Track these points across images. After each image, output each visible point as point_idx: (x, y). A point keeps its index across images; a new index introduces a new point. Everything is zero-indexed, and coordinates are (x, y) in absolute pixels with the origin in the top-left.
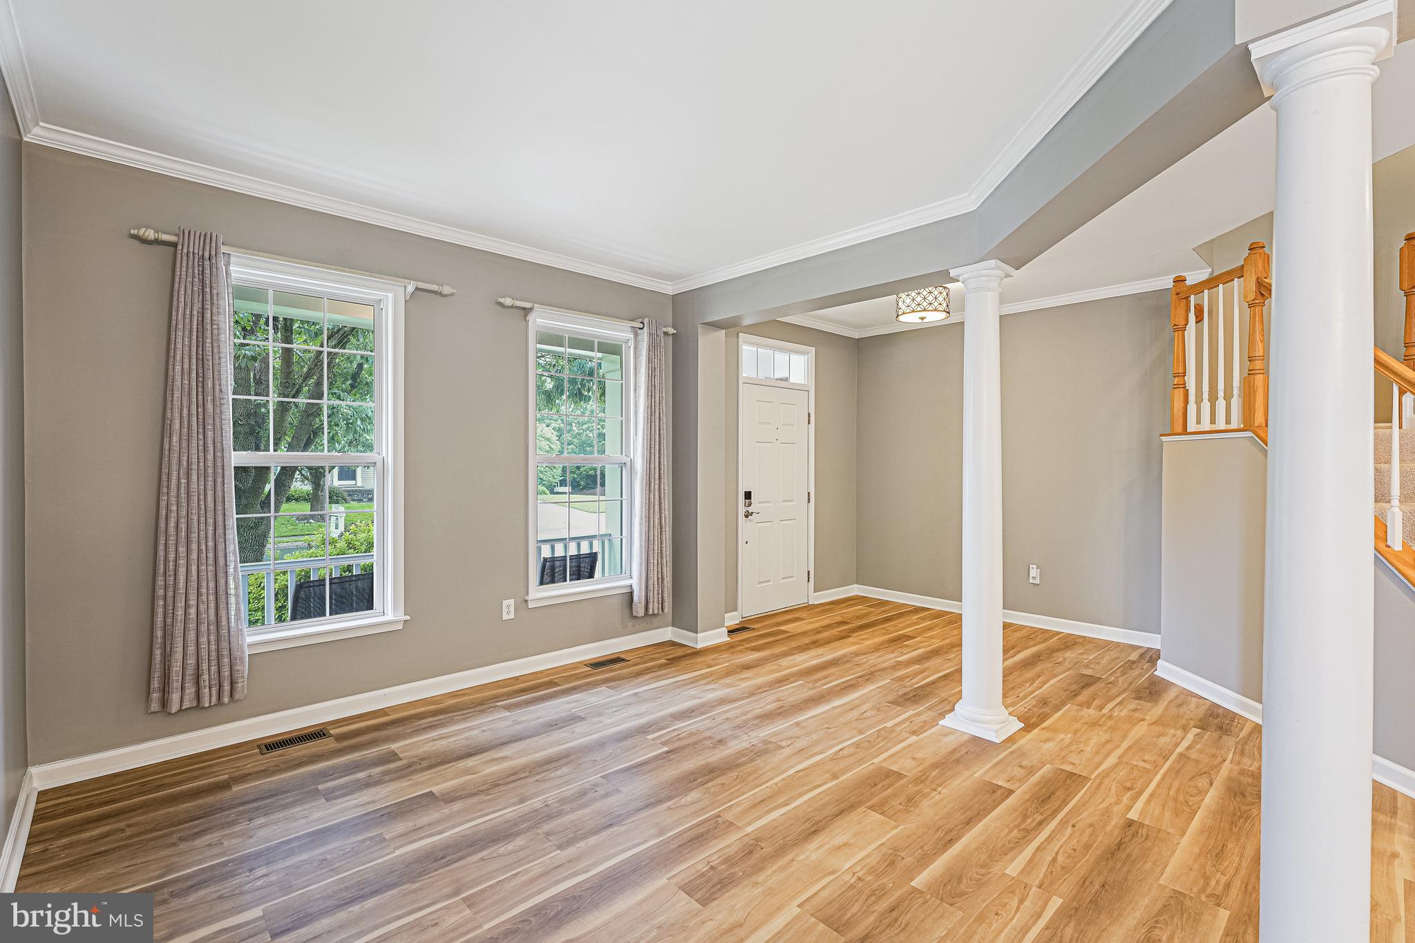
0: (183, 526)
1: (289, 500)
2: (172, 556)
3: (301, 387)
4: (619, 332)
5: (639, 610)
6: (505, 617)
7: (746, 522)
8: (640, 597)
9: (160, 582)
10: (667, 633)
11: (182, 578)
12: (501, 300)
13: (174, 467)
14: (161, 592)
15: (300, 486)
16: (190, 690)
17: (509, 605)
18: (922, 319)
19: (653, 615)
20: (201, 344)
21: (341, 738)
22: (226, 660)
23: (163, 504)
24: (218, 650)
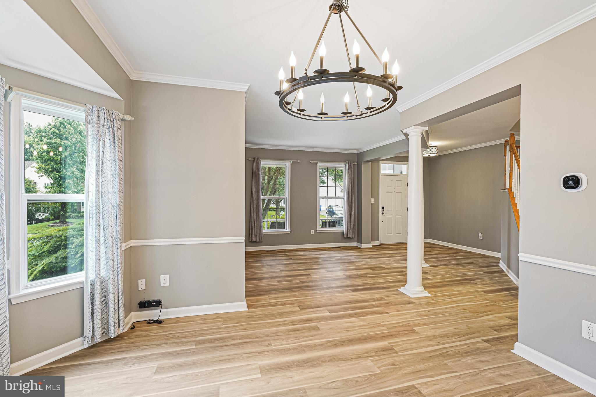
0: (254, 209)
1: (269, 210)
2: (253, 214)
3: (273, 177)
4: (342, 165)
5: (345, 236)
6: (312, 234)
7: (382, 215)
8: (345, 233)
9: (251, 219)
10: (355, 244)
11: (254, 218)
12: (311, 162)
13: (253, 199)
14: (251, 221)
15: (273, 206)
16: (255, 238)
17: (312, 231)
18: (429, 156)
19: (349, 238)
20: (257, 177)
21: (277, 251)
22: (260, 234)
23: (252, 205)
24: (259, 232)
